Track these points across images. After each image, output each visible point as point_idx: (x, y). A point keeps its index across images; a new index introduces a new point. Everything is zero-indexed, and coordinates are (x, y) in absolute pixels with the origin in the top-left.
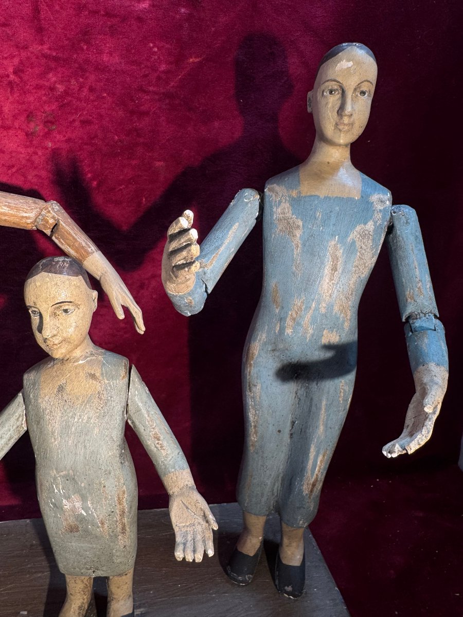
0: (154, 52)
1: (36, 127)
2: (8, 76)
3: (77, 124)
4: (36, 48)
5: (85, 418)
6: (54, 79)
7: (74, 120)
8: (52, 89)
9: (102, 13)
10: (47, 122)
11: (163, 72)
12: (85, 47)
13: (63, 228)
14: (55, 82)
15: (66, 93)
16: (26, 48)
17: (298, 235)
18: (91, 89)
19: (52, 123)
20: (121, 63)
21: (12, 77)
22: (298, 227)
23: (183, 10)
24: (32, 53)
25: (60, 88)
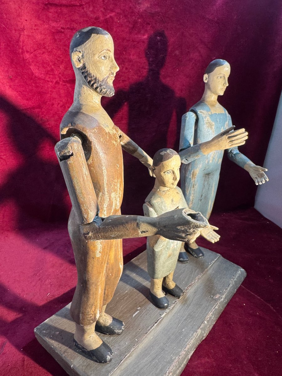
3: (121, 81)
7: (120, 80)
9: (131, 40)
12: (125, 53)
17: (213, 128)
18: (126, 69)
20: (137, 58)
22: (213, 125)
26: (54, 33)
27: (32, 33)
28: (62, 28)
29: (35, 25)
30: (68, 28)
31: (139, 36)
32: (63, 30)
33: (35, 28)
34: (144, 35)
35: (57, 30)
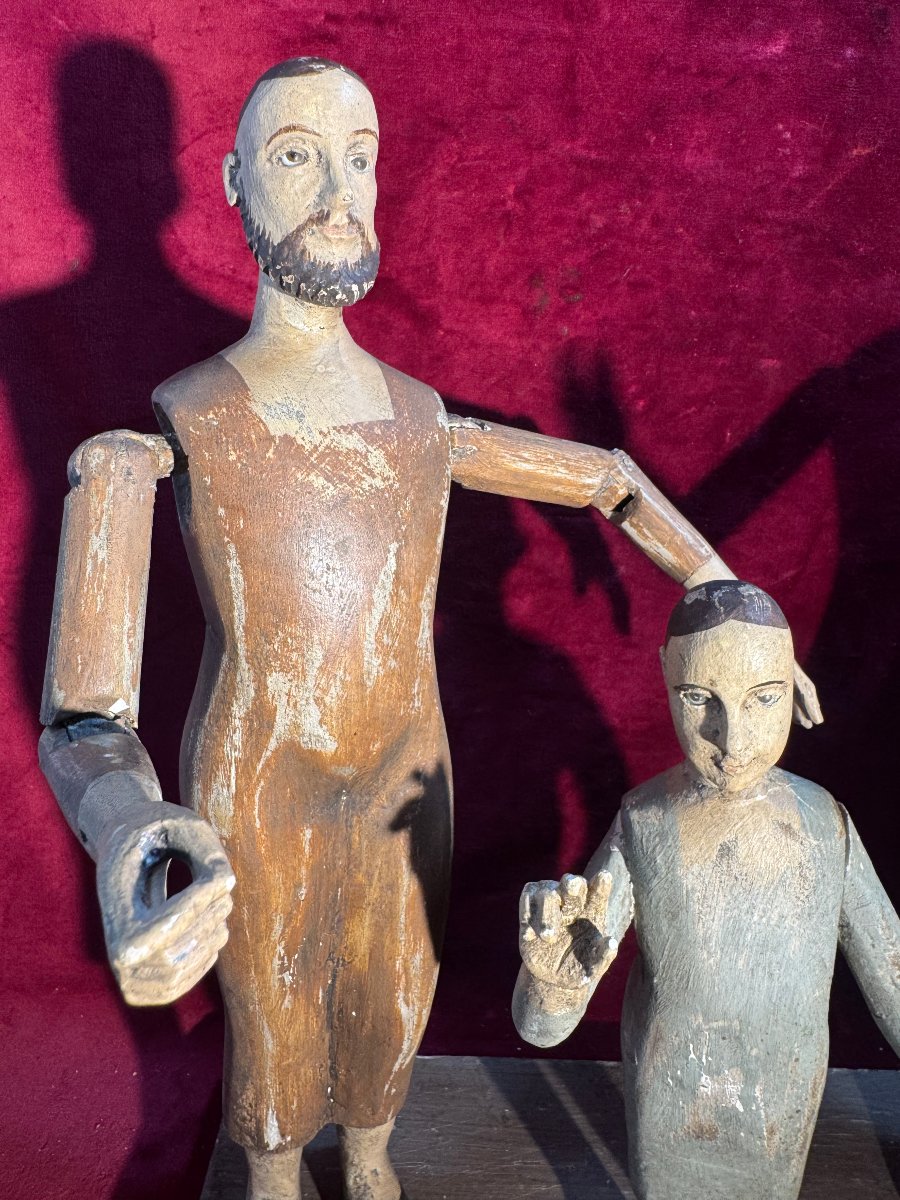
0: (785, 140)
1: (543, 298)
2: (503, 202)
3: (622, 288)
4: (561, 148)
5: (775, 917)
6: (589, 204)
7: (616, 283)
8: (583, 223)
9: (694, 70)
10: (566, 288)
11: (798, 180)
12: (652, 139)
13: (650, 506)
14: (590, 211)
15: (607, 231)
16: (543, 147)
18: (656, 222)
19: (576, 289)
20: (717, 166)
21: (510, 204)
23: (849, 52)
24: (552, 156)
25: (598, 221)
26: (287, 41)
27: (189, 50)
28: (331, 18)
29: (202, 9)
30: (361, 17)
31: (742, 47)
32: (333, 28)
33: (202, 25)
34: (768, 38)
35: (307, 26)
